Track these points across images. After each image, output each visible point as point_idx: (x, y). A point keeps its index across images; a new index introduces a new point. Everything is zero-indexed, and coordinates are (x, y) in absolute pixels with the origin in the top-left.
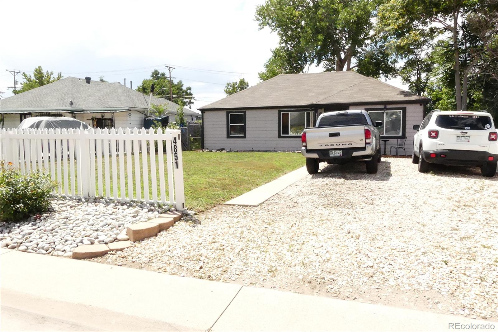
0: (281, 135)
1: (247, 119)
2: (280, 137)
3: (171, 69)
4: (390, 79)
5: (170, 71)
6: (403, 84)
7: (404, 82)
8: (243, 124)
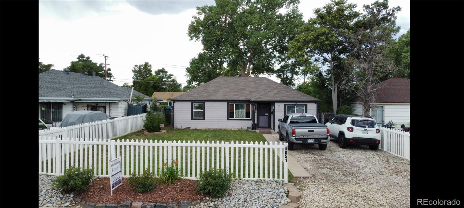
0: (229, 118)
1: (206, 107)
2: (228, 119)
3: (107, 58)
4: (271, 76)
5: (105, 58)
6: (277, 79)
7: (277, 78)
8: (203, 111)
